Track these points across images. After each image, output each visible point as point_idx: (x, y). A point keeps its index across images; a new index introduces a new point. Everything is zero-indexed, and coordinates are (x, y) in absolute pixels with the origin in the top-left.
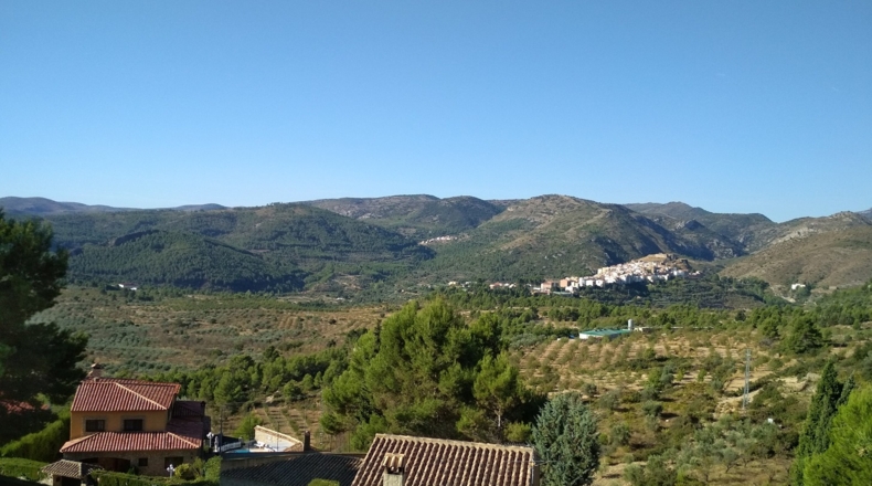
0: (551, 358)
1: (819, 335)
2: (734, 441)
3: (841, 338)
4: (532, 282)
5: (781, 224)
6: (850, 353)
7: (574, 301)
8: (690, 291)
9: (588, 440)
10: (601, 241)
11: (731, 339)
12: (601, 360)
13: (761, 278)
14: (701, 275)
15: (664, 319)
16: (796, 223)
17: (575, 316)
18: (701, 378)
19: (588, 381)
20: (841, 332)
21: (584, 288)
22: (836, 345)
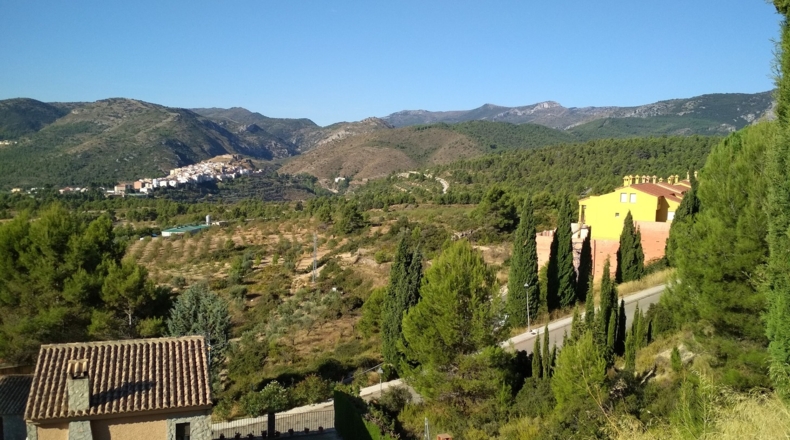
0: (137, 257)
1: (362, 218)
2: (308, 309)
3: (376, 219)
4: (105, 185)
5: (325, 128)
6: (385, 230)
7: (151, 201)
8: (254, 187)
9: (221, 324)
10: (171, 143)
11: (295, 227)
12: (186, 254)
13: (311, 174)
14: (263, 173)
15: (238, 213)
16: (336, 127)
17: (153, 216)
18: (275, 261)
19: (176, 274)
20: (375, 215)
21: (158, 188)
22: (375, 225)
